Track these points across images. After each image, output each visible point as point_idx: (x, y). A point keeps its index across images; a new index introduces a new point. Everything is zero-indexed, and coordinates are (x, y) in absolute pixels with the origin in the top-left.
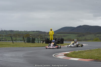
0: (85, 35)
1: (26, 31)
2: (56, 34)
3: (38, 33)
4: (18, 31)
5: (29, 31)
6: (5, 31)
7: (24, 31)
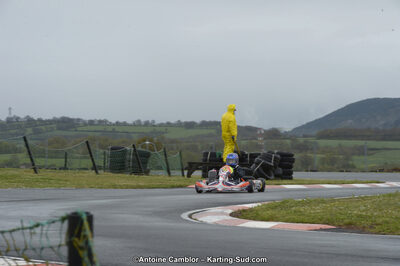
1: (147, 124)
4: (100, 121)
5: (161, 125)
6: (30, 121)
7: (134, 125)
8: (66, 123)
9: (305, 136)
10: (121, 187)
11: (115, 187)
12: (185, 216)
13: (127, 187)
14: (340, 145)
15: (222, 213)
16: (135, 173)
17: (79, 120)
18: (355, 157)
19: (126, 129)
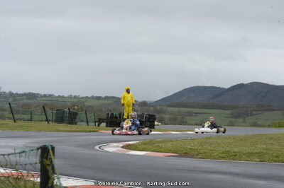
0: (254, 113)
1: (75, 97)
2: (164, 107)
3: (111, 102)
4: (50, 95)
5: (83, 98)
6: (11, 94)
7: (68, 97)
8: (31, 96)
9: (161, 105)
10: (62, 131)
11: (58, 131)
12: (97, 147)
13: (65, 131)
14: (179, 111)
15: (118, 146)
16: (70, 123)
17: (38, 94)
18: (187, 117)
19: (63, 99)
